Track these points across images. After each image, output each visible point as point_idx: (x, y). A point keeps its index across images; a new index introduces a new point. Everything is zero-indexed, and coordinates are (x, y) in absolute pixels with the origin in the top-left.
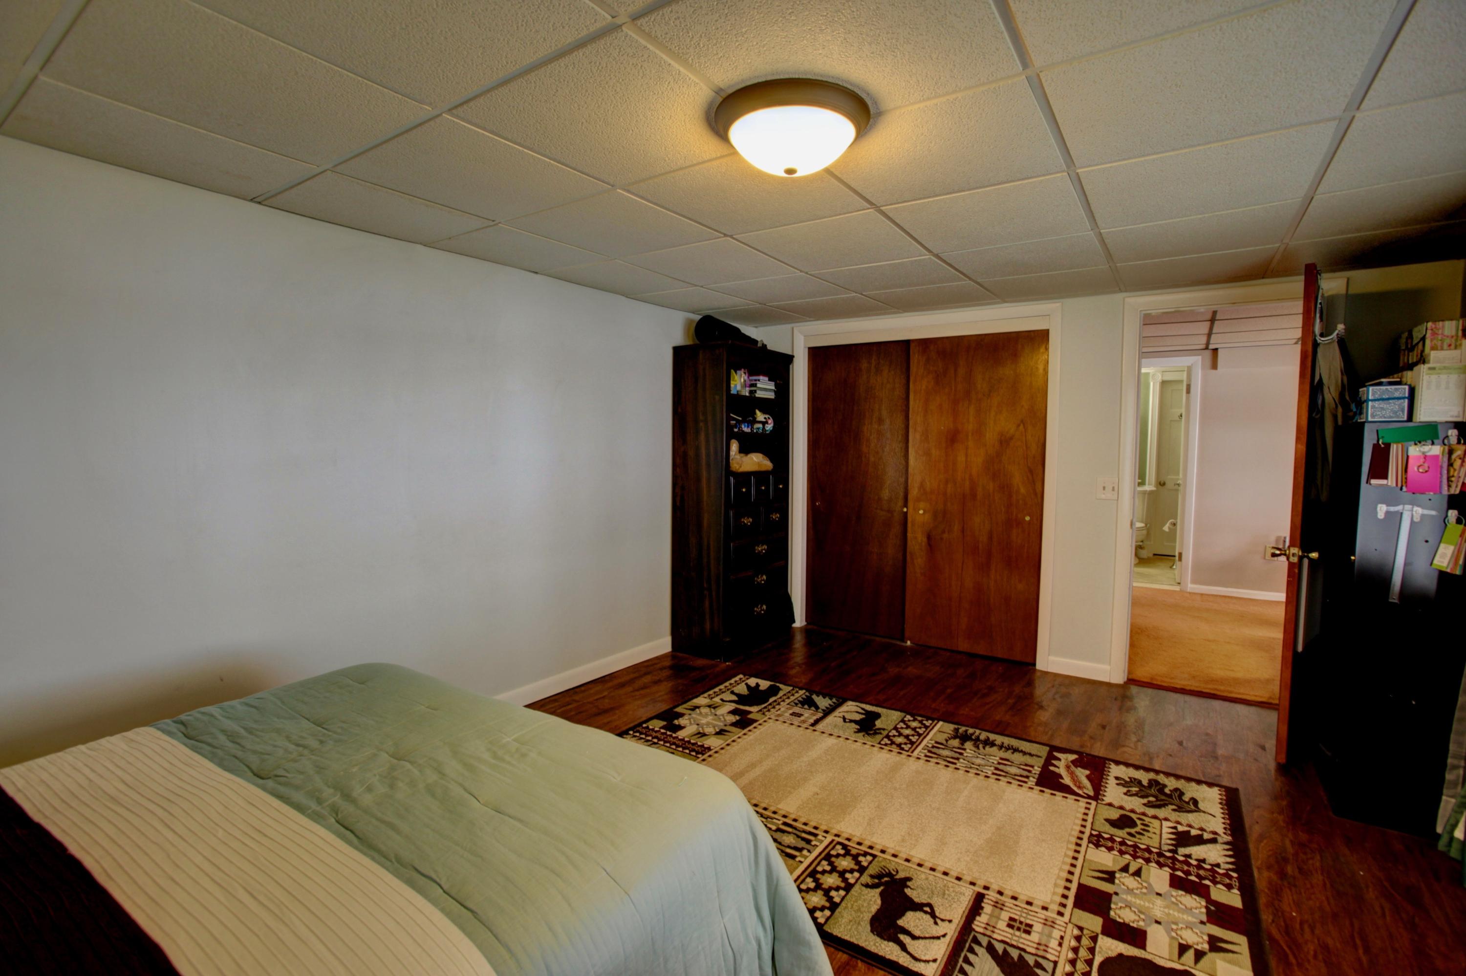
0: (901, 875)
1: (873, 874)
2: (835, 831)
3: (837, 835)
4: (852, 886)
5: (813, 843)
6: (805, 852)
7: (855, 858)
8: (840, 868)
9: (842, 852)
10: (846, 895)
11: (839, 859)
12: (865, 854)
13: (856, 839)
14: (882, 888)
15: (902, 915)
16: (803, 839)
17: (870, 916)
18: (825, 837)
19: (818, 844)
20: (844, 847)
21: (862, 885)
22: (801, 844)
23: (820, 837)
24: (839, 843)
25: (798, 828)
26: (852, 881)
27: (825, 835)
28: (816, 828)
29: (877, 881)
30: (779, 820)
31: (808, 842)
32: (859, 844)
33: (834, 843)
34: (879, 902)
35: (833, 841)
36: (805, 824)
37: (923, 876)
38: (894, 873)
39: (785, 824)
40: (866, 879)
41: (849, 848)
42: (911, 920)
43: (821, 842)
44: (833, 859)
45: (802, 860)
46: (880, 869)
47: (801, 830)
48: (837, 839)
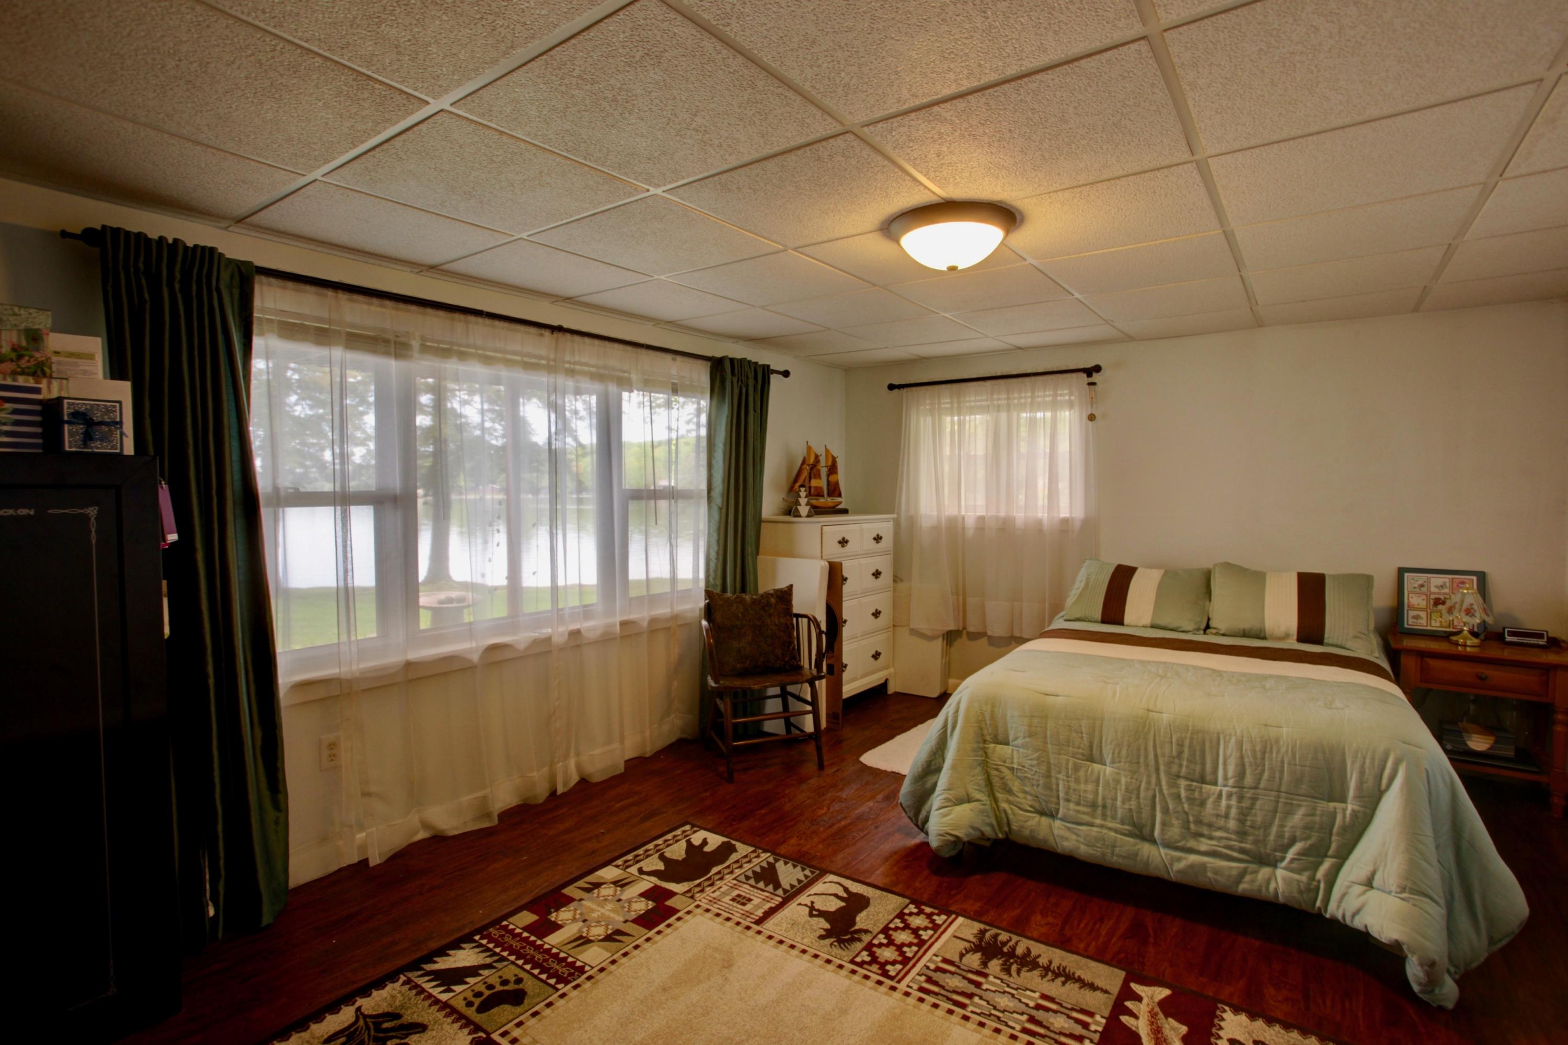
0: (828, 941)
1: (858, 943)
2: (897, 995)
3: (893, 988)
4: (882, 932)
5: (923, 978)
6: (932, 966)
7: (874, 959)
8: (892, 948)
9: (889, 967)
10: (889, 923)
11: (893, 958)
12: (861, 964)
13: (870, 983)
14: (852, 929)
15: (840, 910)
16: (936, 983)
17: (868, 909)
18: (908, 986)
19: (918, 977)
20: (885, 974)
21: (871, 932)
22: (937, 976)
23: (915, 986)
24: (891, 978)
25: (945, 999)
26: (881, 936)
27: (909, 990)
28: (921, 1000)
29: (856, 936)
30: (972, 1012)
31: (929, 980)
32: (866, 977)
33: (897, 978)
34: (858, 919)
35: (899, 982)
36: (935, 1006)
37: (805, 941)
38: (836, 944)
39: (963, 1006)
40: (866, 938)
41: (880, 972)
42: (834, 905)
43: (913, 980)
44: (899, 959)
45: (934, 958)
46: (849, 947)
47: (939, 997)
48: (893, 983)
